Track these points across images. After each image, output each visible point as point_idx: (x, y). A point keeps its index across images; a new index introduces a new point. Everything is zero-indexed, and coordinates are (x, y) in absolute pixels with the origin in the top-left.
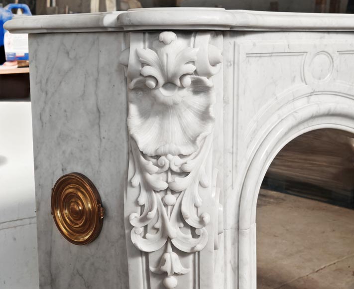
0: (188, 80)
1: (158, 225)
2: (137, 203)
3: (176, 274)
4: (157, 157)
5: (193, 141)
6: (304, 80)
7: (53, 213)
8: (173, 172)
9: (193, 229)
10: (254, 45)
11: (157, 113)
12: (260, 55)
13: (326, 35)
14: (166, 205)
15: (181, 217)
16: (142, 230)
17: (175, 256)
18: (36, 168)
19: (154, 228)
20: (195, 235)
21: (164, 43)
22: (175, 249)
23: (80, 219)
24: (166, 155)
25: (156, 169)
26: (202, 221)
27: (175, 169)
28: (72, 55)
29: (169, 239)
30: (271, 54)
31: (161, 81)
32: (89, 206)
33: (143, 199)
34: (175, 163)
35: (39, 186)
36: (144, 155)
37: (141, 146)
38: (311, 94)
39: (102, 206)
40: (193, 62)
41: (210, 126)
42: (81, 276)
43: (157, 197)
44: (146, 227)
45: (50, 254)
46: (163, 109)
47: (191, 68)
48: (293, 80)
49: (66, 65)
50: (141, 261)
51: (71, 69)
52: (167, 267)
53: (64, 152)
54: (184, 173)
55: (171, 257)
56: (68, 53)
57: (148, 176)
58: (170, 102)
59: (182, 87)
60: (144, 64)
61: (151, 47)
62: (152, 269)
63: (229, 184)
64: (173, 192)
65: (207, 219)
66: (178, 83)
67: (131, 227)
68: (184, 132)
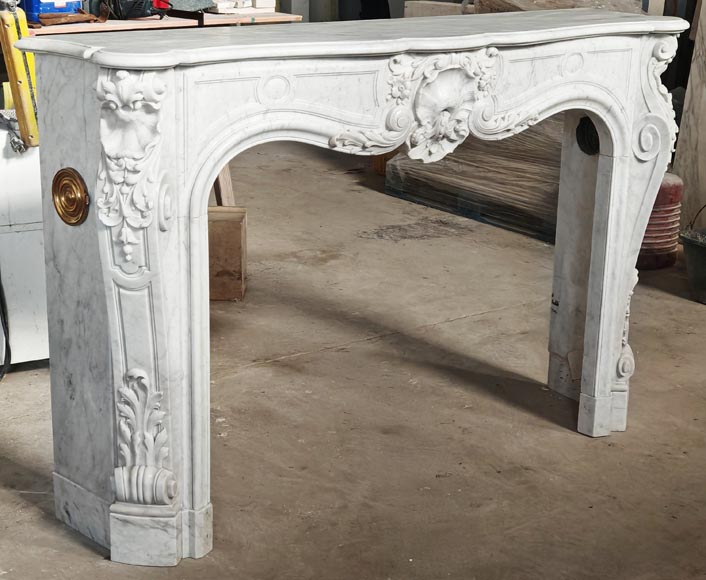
0: (139, 105)
1: (117, 208)
2: (103, 191)
3: (129, 243)
4: (118, 159)
5: (144, 149)
6: (258, 101)
7: (54, 199)
8: (128, 171)
9: (142, 212)
10: (203, 75)
11: (120, 127)
12: (210, 82)
13: (282, 62)
14: (122, 194)
15: (133, 203)
16: (106, 210)
17: (129, 230)
18: (41, 162)
19: (114, 210)
20: (143, 217)
21: (119, 79)
22: (129, 225)
23: (73, 205)
24: (123, 158)
25: (116, 167)
26: (147, 207)
27: (129, 168)
28: (67, 73)
29: (124, 218)
30: (221, 81)
31: (120, 105)
32: (79, 195)
33: (107, 189)
34: (130, 164)
35: (44, 178)
36: (109, 157)
37: (107, 150)
38: (266, 112)
39: (88, 195)
40: (141, 92)
41: (158, 138)
42: (75, 251)
43: (116, 188)
44: (109, 208)
45: (52, 234)
46: (123, 125)
47: (140, 97)
48: (247, 101)
49: (63, 80)
50: (106, 233)
51: (66, 84)
52: (123, 238)
53: (61, 151)
54: (136, 172)
55: (126, 231)
56: (63, 72)
57: (111, 172)
58: (127, 119)
59: (134, 110)
60: (107, 92)
61: (111, 81)
62: (114, 239)
63: (181, 182)
64: (128, 185)
65: (151, 205)
66: (132, 106)
67: (99, 208)
68: (139, 142)
